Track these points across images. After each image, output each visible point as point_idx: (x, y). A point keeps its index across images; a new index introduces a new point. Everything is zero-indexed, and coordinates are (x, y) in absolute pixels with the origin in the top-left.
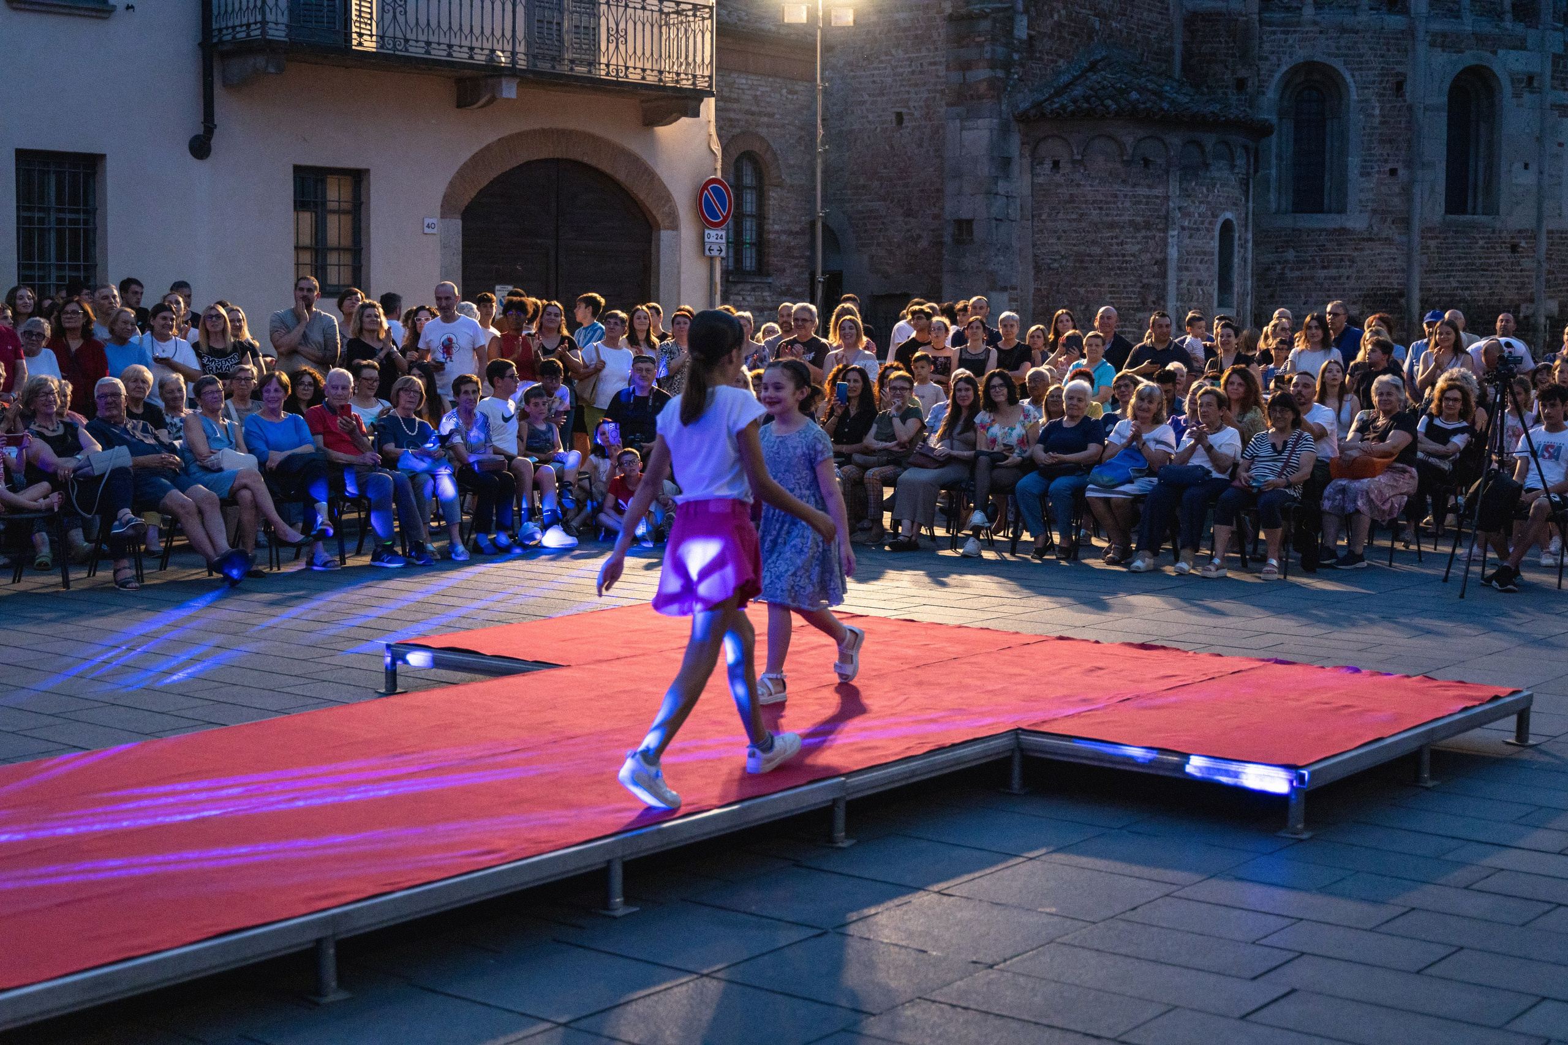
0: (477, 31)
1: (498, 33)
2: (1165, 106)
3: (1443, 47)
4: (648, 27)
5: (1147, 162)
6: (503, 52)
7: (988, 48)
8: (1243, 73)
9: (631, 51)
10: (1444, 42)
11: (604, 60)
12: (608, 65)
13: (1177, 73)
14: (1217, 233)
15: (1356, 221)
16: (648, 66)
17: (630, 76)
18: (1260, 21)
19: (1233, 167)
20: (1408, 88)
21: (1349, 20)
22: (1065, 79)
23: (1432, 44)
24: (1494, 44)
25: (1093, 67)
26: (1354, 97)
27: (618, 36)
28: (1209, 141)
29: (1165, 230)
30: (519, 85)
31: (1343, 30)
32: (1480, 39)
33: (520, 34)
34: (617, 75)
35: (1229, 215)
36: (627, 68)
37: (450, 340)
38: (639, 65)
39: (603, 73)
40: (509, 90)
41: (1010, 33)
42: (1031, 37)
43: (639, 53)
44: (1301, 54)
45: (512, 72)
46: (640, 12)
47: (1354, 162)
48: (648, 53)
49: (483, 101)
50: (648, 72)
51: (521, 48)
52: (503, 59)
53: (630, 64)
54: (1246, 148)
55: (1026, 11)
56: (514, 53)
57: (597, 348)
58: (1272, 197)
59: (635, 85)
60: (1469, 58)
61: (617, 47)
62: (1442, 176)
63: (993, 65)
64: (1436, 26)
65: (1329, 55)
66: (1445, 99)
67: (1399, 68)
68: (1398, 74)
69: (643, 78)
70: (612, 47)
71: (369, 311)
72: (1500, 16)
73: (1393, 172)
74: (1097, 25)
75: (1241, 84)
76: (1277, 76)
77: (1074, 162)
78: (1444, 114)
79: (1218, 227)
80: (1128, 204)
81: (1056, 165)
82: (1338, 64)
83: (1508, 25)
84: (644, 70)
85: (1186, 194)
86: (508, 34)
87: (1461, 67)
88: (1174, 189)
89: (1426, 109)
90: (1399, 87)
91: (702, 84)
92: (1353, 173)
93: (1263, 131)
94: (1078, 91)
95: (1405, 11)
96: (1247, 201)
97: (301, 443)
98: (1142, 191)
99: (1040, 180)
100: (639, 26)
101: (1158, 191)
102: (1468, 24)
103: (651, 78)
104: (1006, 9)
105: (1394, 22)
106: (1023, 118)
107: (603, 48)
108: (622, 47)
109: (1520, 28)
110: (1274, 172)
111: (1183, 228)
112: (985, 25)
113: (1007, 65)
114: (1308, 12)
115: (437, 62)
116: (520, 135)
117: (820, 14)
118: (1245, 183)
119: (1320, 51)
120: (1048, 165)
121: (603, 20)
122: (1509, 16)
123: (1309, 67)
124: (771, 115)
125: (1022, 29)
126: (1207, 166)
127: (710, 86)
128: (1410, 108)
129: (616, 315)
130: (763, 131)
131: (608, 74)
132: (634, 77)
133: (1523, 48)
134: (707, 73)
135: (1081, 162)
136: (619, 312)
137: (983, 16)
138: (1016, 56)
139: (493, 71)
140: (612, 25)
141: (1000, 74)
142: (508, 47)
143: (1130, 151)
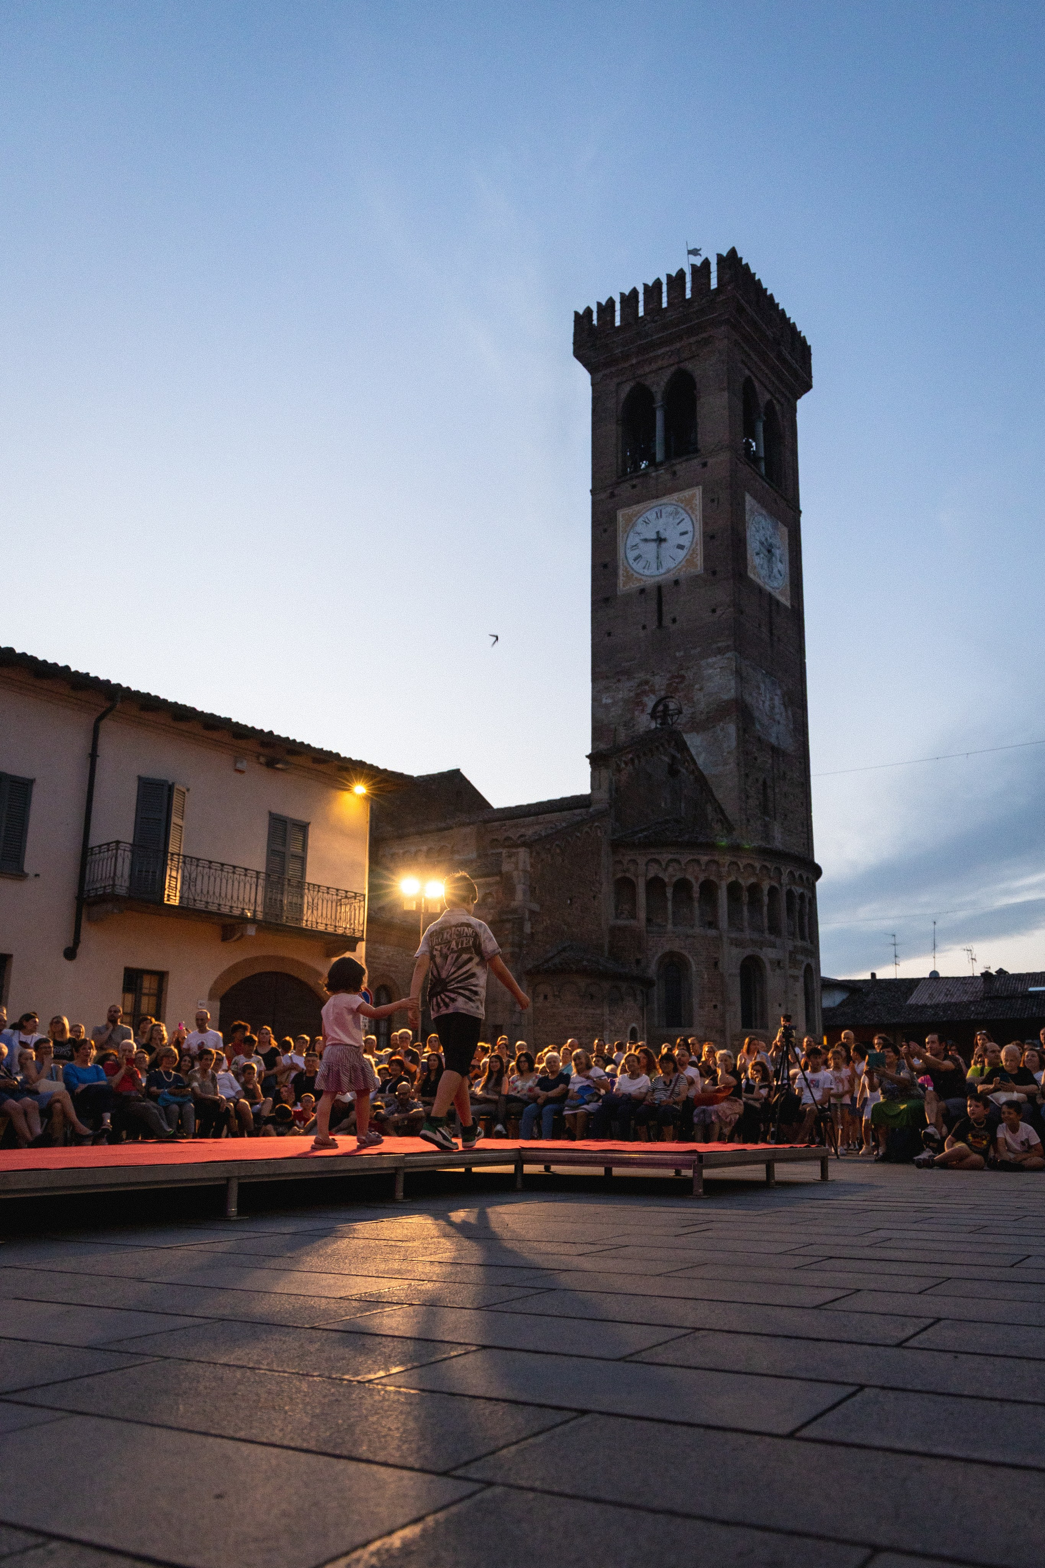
0: (235, 898)
1: (247, 900)
2: (601, 968)
3: (737, 946)
4: (330, 903)
5: (592, 997)
6: (249, 910)
7: (510, 937)
8: (639, 957)
9: (320, 914)
10: (737, 943)
11: (305, 918)
12: (307, 921)
13: (606, 954)
14: (628, 1034)
15: (699, 1031)
16: (329, 923)
17: (319, 927)
18: (647, 932)
19: (635, 1000)
20: (720, 965)
21: (690, 932)
22: (550, 955)
23: (731, 944)
24: (761, 944)
25: (564, 950)
26: (694, 968)
27: (313, 907)
28: (624, 986)
29: (602, 1032)
30: (257, 929)
31: (688, 936)
32: (754, 942)
33: (259, 901)
34: (312, 926)
35: (634, 1025)
36: (317, 923)
37: (203, 1043)
38: (324, 922)
39: (304, 925)
40: (251, 931)
41: (521, 929)
42: (532, 933)
43: (324, 915)
44: (667, 948)
45: (253, 921)
46: (325, 895)
47: (695, 1001)
48: (329, 916)
49: (235, 938)
50: (329, 926)
51: (259, 909)
52: (249, 914)
53: (319, 921)
54: (642, 992)
55: (530, 920)
56: (255, 911)
57: (291, 1057)
58: (656, 1019)
59: (321, 932)
60: (748, 952)
61: (312, 912)
62: (740, 1008)
63: (513, 945)
64: (733, 935)
65: (681, 948)
66: (739, 971)
67: (716, 956)
68: (715, 958)
69: (326, 929)
70: (310, 912)
71: (156, 1028)
72: (763, 932)
73: (715, 1007)
74: (566, 929)
75: (638, 962)
76: (656, 958)
77: (554, 996)
78: (738, 979)
79: (629, 1032)
80: (582, 1018)
81: (546, 997)
82: (685, 953)
83: (767, 935)
84: (326, 925)
85: (612, 1013)
86: (253, 900)
87: (745, 956)
88: (606, 1010)
89: (730, 975)
90: (716, 964)
91: (358, 935)
92: (696, 1007)
93: (649, 983)
94: (557, 960)
95: (716, 927)
96: (643, 1019)
97: (99, 1080)
98: (590, 1011)
99: (538, 1005)
100: (325, 902)
101: (598, 1012)
102: (748, 934)
103: (330, 929)
104: (519, 918)
105: (712, 932)
106: (529, 973)
107: (305, 912)
108: (315, 912)
109: (772, 938)
110: (656, 1006)
111: (611, 1031)
112: (508, 926)
113: (520, 946)
114: (670, 927)
115: (210, 913)
116: (256, 959)
117: (423, 906)
118: (642, 1009)
119: (676, 946)
120: (542, 997)
121: (306, 898)
122: (767, 932)
123: (671, 954)
124: (397, 967)
125: (528, 929)
126: (622, 999)
127: (363, 935)
128: (722, 975)
129: (303, 1038)
130: (393, 975)
131: (307, 925)
132: (321, 928)
133: (776, 947)
134: (361, 929)
135: (559, 996)
136: (305, 1036)
137: (508, 921)
138: (525, 942)
139: (243, 919)
140: (310, 900)
141: (517, 950)
142: (252, 908)
143: (583, 990)
